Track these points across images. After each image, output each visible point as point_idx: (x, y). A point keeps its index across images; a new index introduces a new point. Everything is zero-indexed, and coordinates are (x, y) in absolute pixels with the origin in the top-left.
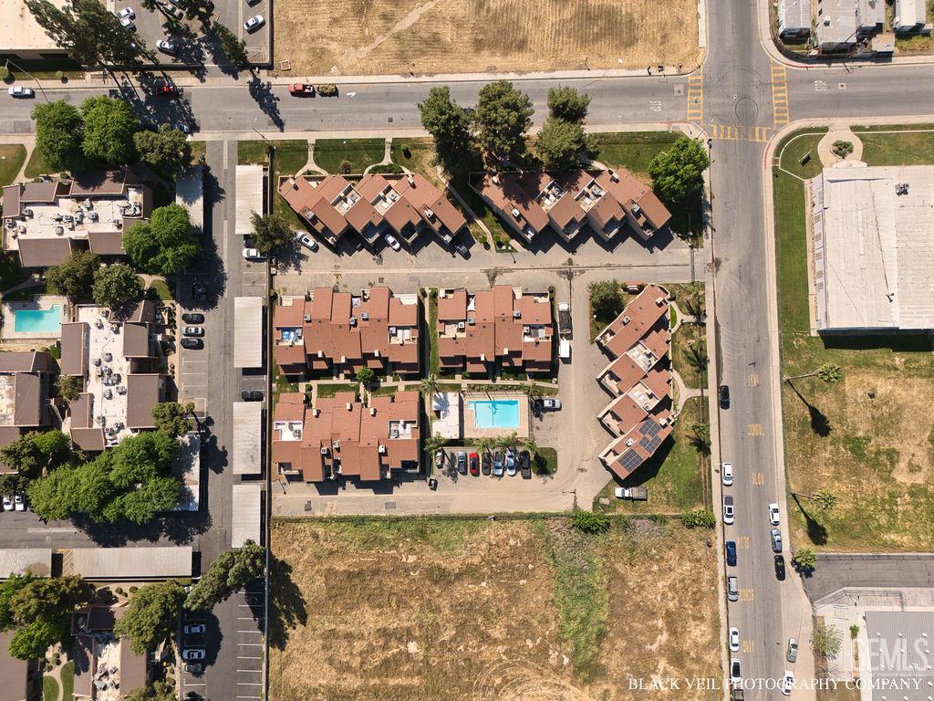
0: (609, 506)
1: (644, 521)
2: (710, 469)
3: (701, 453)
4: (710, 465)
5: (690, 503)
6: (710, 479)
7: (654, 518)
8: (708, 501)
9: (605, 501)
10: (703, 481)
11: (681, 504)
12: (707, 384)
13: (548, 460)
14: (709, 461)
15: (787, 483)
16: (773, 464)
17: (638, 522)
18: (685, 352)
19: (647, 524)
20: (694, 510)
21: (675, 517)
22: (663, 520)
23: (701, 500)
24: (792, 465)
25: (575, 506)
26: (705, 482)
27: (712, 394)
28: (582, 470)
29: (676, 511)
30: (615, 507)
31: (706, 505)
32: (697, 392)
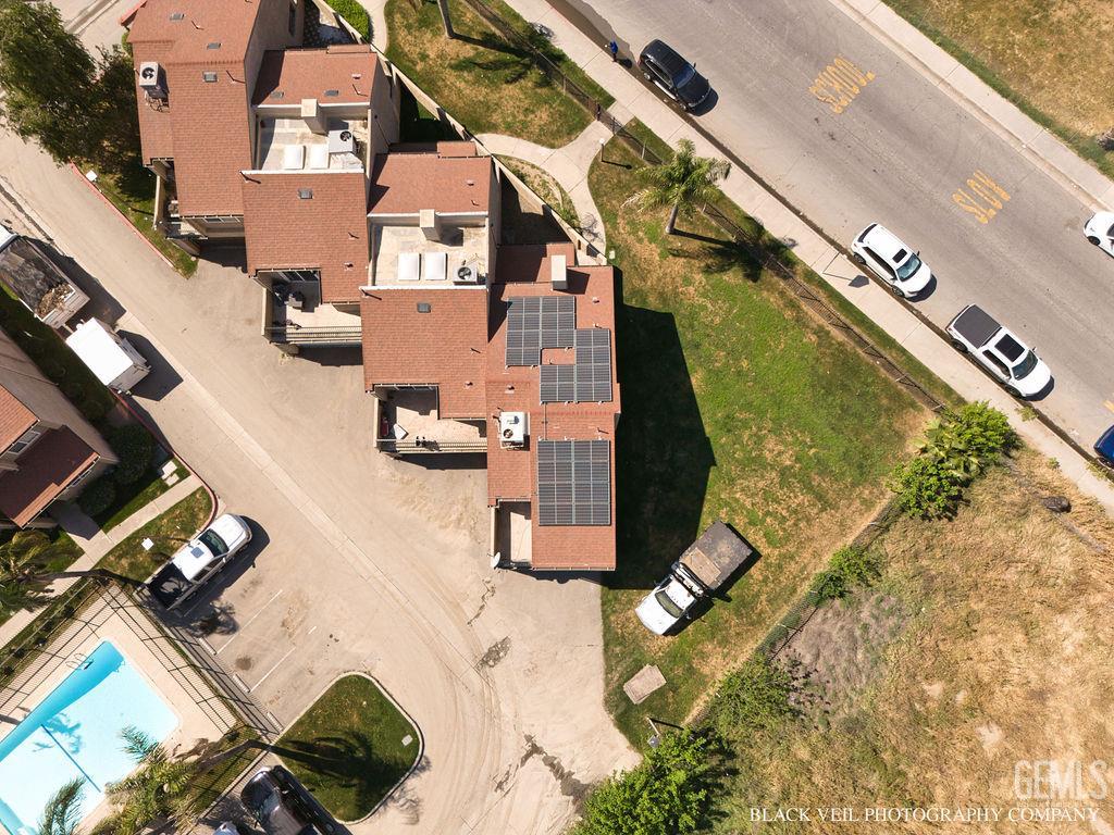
0: (671, 686)
1: (813, 626)
2: (833, 294)
3: (767, 275)
4: (823, 284)
5: (880, 438)
6: (862, 320)
7: (832, 588)
8: (924, 386)
9: (646, 682)
10: (850, 345)
11: (863, 469)
12: (602, 92)
13: (363, 730)
14: (811, 276)
15: (1064, 134)
16: (975, 125)
17: (801, 647)
18: (463, 66)
19: (828, 623)
20: (913, 446)
21: (883, 526)
22: (862, 567)
23: (900, 404)
24: (1023, 78)
25: (575, 790)
26: (861, 342)
27: (635, 102)
28: (493, 656)
29: (868, 505)
30: (691, 670)
31: (932, 402)
32: (597, 134)
